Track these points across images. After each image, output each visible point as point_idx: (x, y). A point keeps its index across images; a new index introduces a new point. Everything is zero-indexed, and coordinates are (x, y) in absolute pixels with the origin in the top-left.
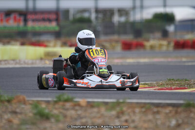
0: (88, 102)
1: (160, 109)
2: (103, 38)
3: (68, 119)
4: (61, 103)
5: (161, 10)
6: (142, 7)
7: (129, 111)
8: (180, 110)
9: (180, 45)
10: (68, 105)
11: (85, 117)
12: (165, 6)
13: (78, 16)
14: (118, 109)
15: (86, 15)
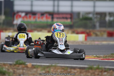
10: (21, 66)
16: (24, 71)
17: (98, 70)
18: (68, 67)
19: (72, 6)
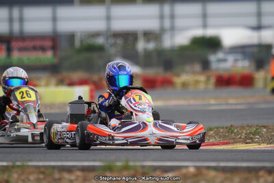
6: (173, 28)
12: (205, 26)
18: (53, 167)
19: (54, 19)
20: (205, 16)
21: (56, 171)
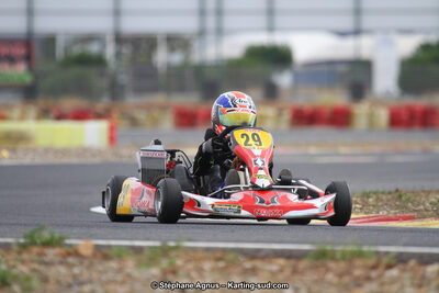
0: (97, 247)
1: (258, 263)
2: (131, 100)
3: (51, 287)
4: (36, 250)
5: (261, 39)
6: (220, 32)
7: (190, 266)
8: (302, 264)
9: (305, 118)
10: (51, 253)
11: (90, 281)
12: (271, 29)
13: (77, 50)
14: (165, 263)
15: (94, 48)
16: (76, 270)
17: (359, 262)
19: (30, 12)
20: (271, 12)
21: (241, 259)
